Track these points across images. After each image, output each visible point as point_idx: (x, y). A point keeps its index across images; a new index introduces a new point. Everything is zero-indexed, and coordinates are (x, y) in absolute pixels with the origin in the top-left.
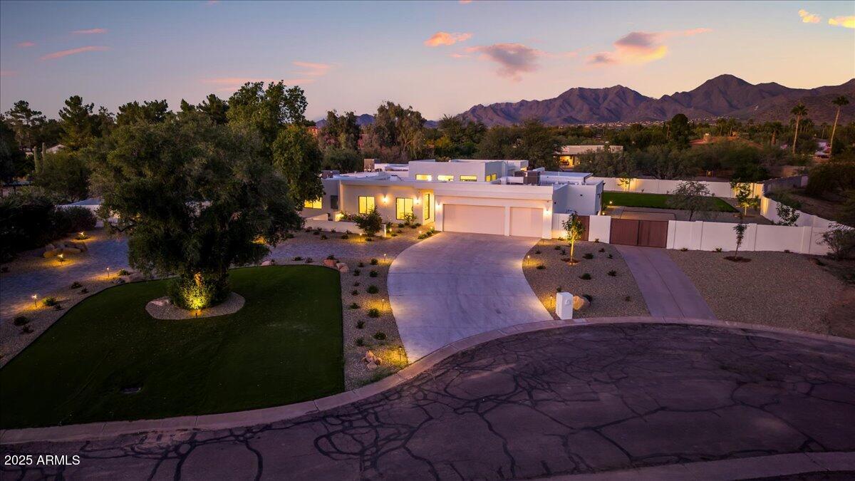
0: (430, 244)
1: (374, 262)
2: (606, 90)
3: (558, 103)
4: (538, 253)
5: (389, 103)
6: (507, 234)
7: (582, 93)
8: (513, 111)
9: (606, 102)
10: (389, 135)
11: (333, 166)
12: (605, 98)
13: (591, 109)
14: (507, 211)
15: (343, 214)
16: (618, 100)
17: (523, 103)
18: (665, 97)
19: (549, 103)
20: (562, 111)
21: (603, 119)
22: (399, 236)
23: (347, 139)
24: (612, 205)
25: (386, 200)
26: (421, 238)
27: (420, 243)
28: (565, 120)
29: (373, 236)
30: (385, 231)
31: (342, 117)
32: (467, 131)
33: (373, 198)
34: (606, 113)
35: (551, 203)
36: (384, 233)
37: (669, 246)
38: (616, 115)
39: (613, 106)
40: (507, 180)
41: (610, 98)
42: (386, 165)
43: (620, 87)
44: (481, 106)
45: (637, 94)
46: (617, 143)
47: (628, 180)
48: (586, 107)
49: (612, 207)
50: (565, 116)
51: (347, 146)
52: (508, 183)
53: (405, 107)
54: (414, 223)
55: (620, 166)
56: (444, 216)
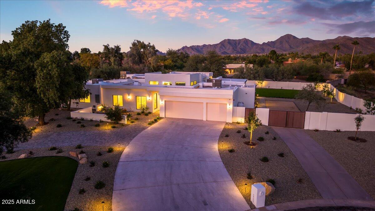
0: (155, 129)
1: (111, 151)
2: (239, 40)
3: (219, 46)
4: (227, 136)
5: (138, 41)
6: (205, 119)
7: (229, 41)
8: (200, 49)
9: (240, 45)
10: (138, 58)
11: (102, 75)
12: (239, 44)
13: (233, 48)
14: (205, 105)
15: (103, 106)
16: (244, 45)
17: (204, 46)
18: (264, 43)
19: (215, 46)
20: (221, 49)
21: (238, 52)
22: (136, 123)
23: (115, 60)
24: (258, 96)
25: (130, 97)
26: (150, 124)
27: (149, 128)
28: (222, 53)
29: (118, 123)
30: (126, 119)
31: (112, 49)
32: (180, 57)
33: (122, 96)
34: (239, 50)
35: (232, 101)
36: (125, 121)
37: (306, 128)
38: (244, 51)
39: (242, 47)
40: (203, 85)
41: (241, 43)
42: (133, 75)
43: (245, 39)
44: (186, 47)
45: (252, 42)
46: (250, 63)
47: (261, 82)
48: (231, 47)
49: (259, 97)
50: (222, 51)
51: (115, 64)
52: (204, 87)
53: (146, 43)
54: (148, 111)
55: (257, 75)
56: (166, 108)
